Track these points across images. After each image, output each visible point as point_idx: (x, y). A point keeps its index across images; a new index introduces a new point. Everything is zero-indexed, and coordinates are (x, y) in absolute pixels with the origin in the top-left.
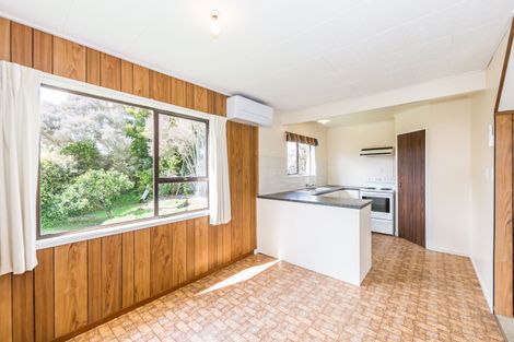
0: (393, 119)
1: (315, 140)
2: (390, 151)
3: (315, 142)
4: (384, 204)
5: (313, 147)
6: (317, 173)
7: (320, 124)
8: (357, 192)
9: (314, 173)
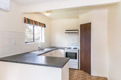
0: (78, 18)
1: (44, 25)
2: (77, 31)
3: (44, 26)
4: (74, 55)
5: (43, 28)
6: (45, 41)
7: (45, 16)
8: (63, 50)
9: (43, 41)
